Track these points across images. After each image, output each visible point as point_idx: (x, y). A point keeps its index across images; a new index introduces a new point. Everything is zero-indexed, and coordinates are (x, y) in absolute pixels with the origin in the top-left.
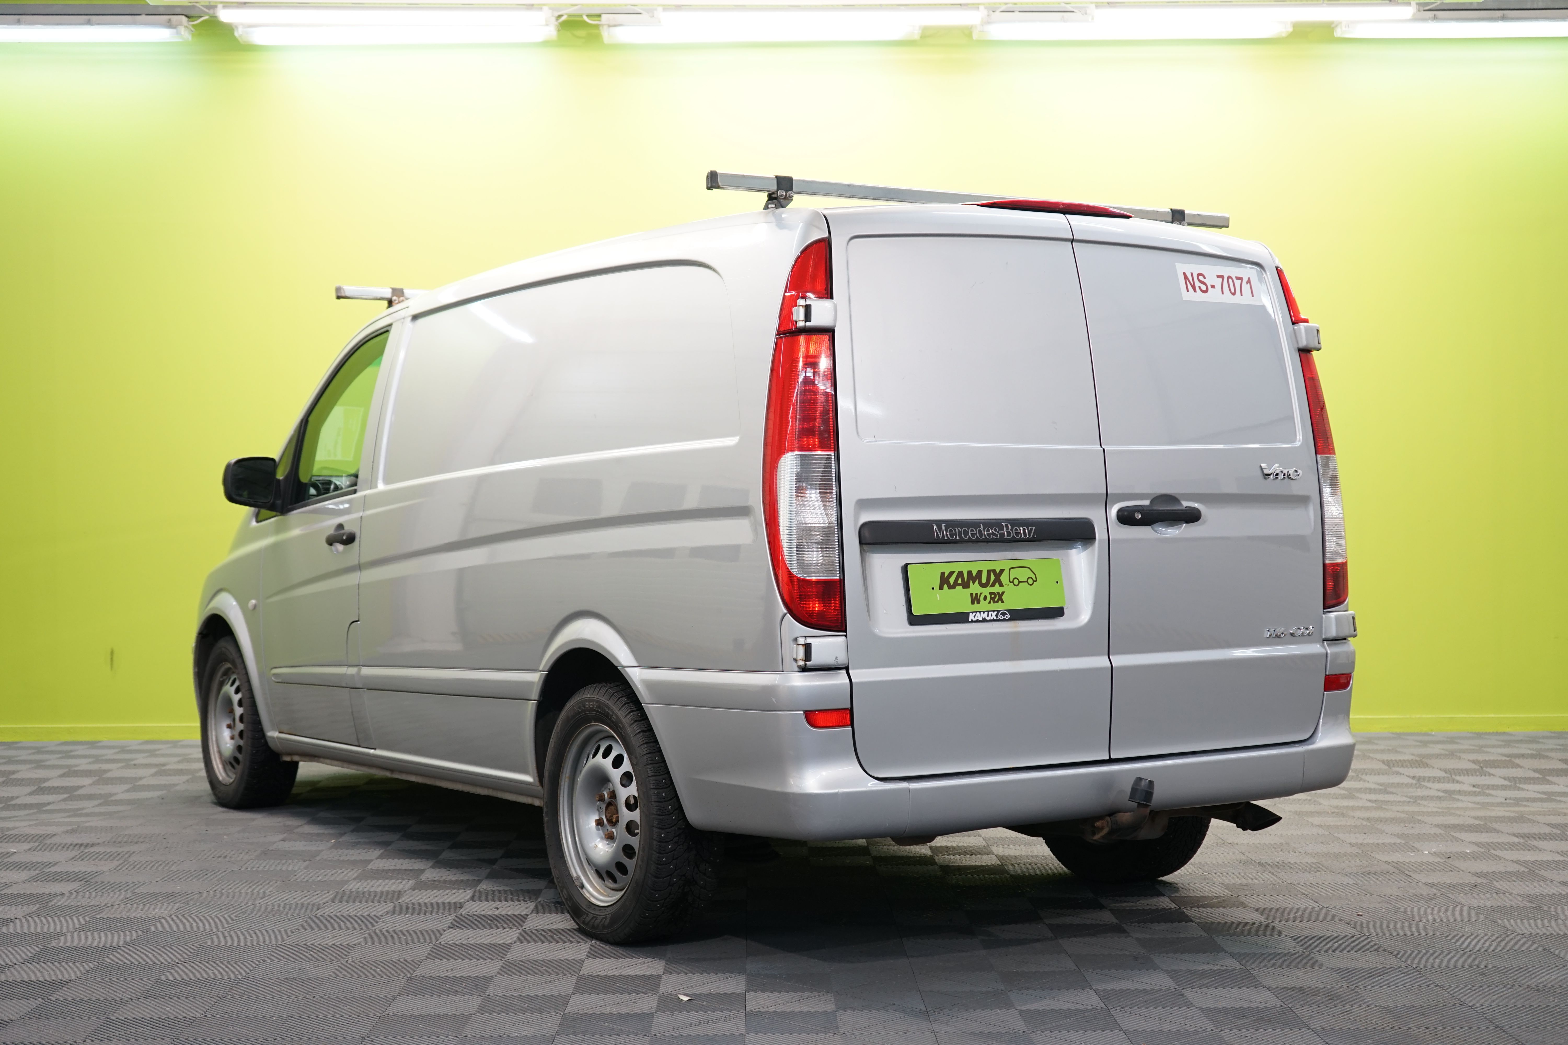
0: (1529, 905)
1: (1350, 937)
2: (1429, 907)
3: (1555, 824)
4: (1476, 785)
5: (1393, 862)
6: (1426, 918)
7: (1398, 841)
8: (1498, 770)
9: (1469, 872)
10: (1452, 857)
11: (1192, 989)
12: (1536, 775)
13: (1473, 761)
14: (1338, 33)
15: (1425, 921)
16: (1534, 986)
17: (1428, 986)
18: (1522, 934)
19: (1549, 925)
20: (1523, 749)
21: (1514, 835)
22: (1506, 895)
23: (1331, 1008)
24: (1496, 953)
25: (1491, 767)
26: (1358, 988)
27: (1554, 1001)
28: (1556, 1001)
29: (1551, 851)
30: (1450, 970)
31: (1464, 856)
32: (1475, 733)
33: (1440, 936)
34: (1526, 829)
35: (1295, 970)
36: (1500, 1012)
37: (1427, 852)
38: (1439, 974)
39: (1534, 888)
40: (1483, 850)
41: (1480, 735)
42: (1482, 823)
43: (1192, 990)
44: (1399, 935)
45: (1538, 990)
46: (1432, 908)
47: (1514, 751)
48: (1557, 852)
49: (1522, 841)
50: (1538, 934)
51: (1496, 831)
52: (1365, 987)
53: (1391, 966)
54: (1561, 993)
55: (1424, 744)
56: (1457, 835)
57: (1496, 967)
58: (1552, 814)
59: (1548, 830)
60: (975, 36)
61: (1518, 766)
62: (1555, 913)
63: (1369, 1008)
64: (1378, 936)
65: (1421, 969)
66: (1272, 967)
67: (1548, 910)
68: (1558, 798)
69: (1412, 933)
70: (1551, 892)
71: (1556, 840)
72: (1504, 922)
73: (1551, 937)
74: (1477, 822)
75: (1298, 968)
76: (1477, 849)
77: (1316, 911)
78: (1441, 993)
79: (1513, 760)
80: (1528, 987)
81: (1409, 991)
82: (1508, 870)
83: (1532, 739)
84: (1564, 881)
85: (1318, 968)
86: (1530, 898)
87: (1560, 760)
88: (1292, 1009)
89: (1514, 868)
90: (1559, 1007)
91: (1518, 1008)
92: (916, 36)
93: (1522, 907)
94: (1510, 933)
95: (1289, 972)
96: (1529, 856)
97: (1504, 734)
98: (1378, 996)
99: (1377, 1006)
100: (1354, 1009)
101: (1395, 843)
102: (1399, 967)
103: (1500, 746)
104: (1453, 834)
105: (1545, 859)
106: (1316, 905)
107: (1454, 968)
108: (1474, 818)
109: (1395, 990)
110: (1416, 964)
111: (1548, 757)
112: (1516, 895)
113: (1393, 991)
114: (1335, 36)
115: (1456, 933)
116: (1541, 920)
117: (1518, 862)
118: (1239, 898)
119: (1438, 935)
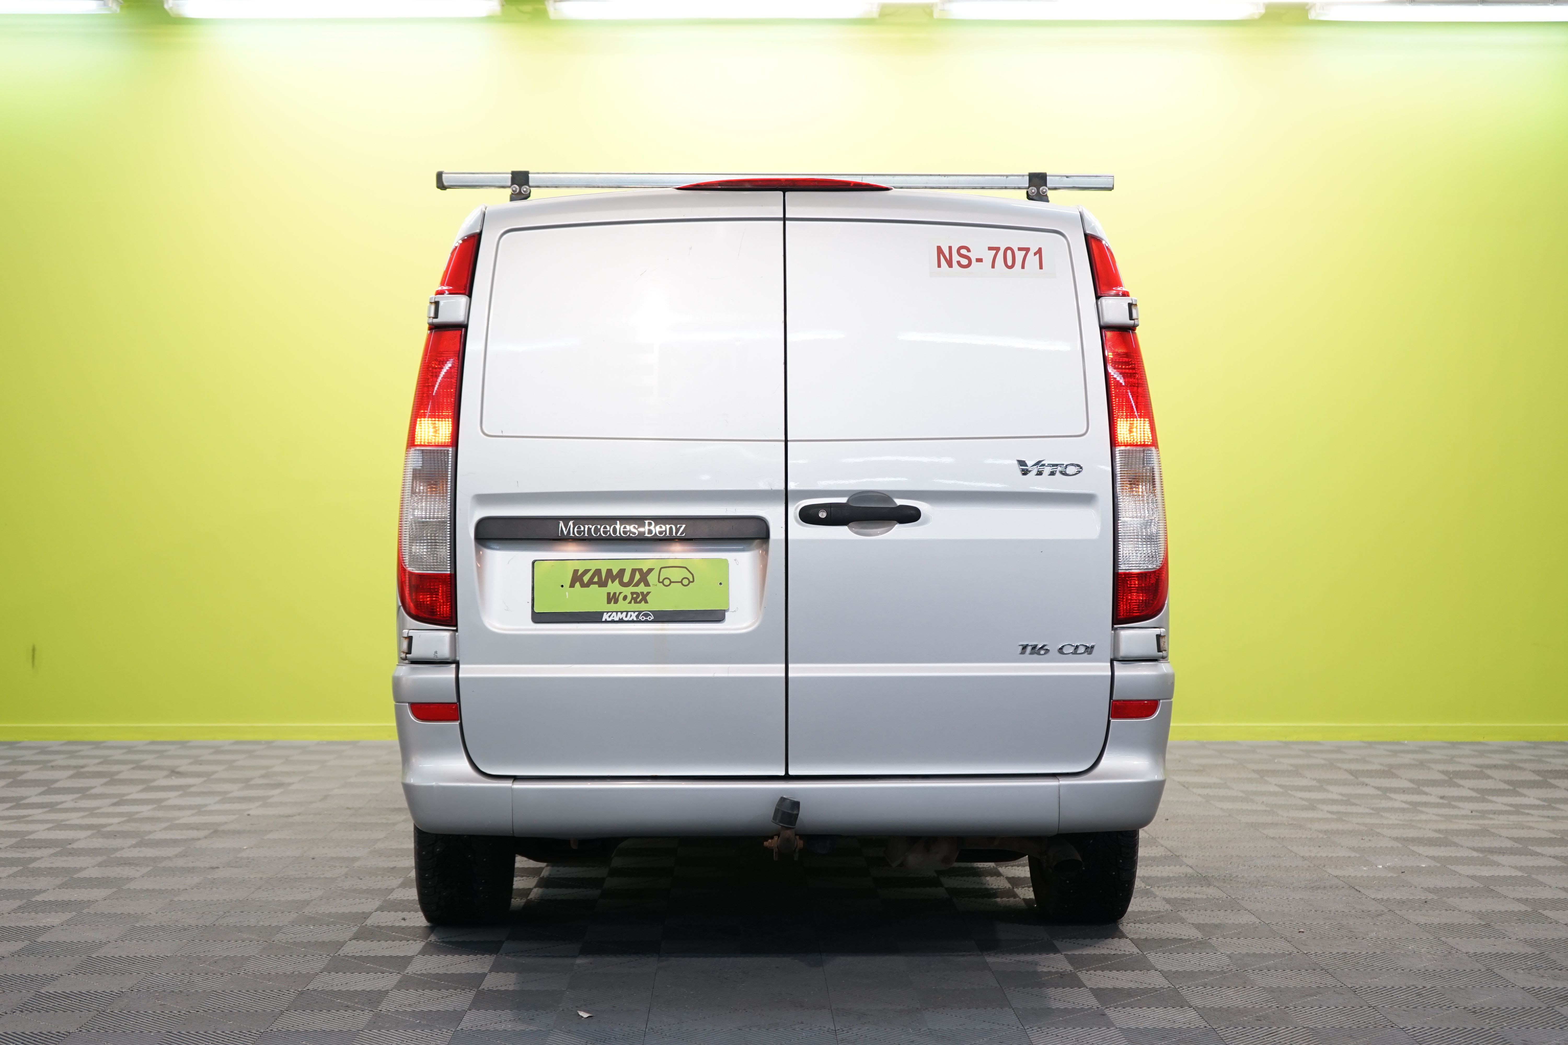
0: (1477, 922)
1: (1288, 955)
2: (1374, 924)
3: (1518, 838)
4: (1443, 797)
5: (1344, 877)
6: (1369, 936)
7: (1353, 855)
8: (1468, 781)
9: (1422, 888)
10: (1406, 872)
11: (1116, 1008)
12: (1507, 787)
13: (1443, 772)
14: (1312, 15)
15: (1368, 939)
16: (1470, 1008)
17: (1362, 1007)
18: (1466, 953)
19: (1495, 944)
20: (1497, 759)
21: (1474, 849)
22: (1456, 912)
23: (1256, 1030)
24: (1437, 972)
25: (1461, 778)
26: (1287, 1009)
27: (1489, 1023)
28: (1492, 1023)
29: (1509, 866)
30: (1387, 990)
31: (1418, 871)
32: (1449, 743)
33: (1382, 954)
34: (1487, 843)
35: (1225, 989)
36: (1432, 1034)
37: (1381, 867)
38: (1374, 994)
39: (1487, 905)
40: (1439, 865)
41: (1454, 745)
42: (1442, 836)
43: (1115, 1010)
44: (1338, 953)
45: (1475, 1012)
46: (1377, 925)
47: (1487, 761)
48: (1516, 868)
49: (1481, 855)
50: (1483, 953)
51: (1456, 845)
52: (1296, 1007)
53: (1325, 985)
54: (1498, 1015)
55: (1395, 753)
56: (1415, 848)
57: (1434, 987)
58: (1516, 828)
59: (1509, 844)
60: (936, 15)
61: (1489, 777)
62: (1503, 931)
63: (1296, 1029)
64: (1317, 954)
65: (1357, 989)
66: (1202, 986)
67: (1497, 928)
68: (1527, 811)
69: (1353, 951)
70: (1503, 909)
71: (1516, 854)
72: (1450, 941)
73: (1495, 957)
74: (1437, 835)
75: (1228, 987)
76: (1433, 863)
77: (1257, 927)
78: (1373, 1014)
79: (1484, 770)
80: (1465, 1008)
81: (1340, 1012)
82: (1462, 886)
83: (1507, 749)
84: (1518, 898)
85: (1249, 987)
86: (1481, 915)
87: (1533, 772)
88: (1216, 1030)
89: (1469, 884)
90: (1493, 1030)
91: (1451, 1031)
92: (875, 15)
93: (1471, 925)
94: (1454, 952)
95: (1219, 991)
96: (1486, 872)
97: (1480, 743)
98: (1308, 1016)
99: (1304, 1028)
100: (1281, 1030)
101: (1349, 857)
102: (1333, 987)
103: (1472, 756)
104: (1411, 847)
105: (1502, 874)
106: (1258, 921)
107: (1390, 988)
108: (1435, 831)
109: (1327, 1011)
110: (1351, 983)
111: (1521, 769)
112: (1466, 911)
113: (1324, 1012)
114: (1310, 18)
115: (1398, 951)
116: (1489, 938)
117: (1473, 877)
118: (1179, 913)
119: (1379, 953)
